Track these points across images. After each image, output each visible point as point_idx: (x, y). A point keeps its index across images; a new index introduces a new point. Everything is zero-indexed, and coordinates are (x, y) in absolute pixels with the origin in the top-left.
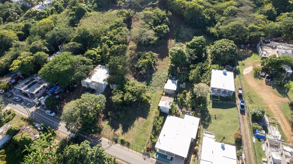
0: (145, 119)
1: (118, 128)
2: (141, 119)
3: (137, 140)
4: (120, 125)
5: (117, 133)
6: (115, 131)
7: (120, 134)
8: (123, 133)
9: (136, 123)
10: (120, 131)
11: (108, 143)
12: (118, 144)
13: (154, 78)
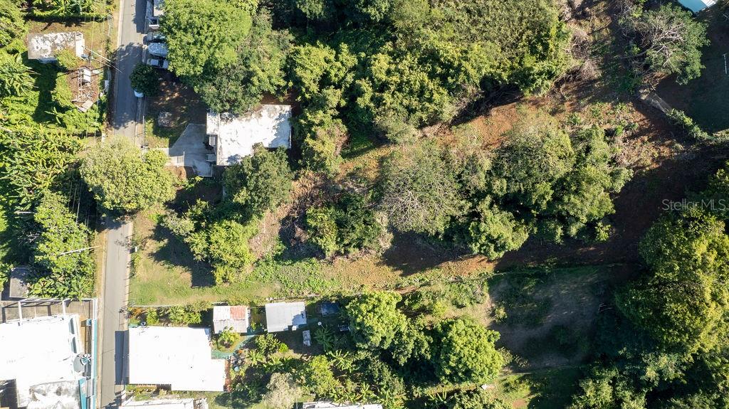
0: (191, 284)
1: (159, 240)
2: (188, 276)
3: (146, 286)
4: (166, 241)
5: (149, 242)
6: (150, 238)
7: (149, 251)
8: (152, 254)
9: (178, 270)
10: (153, 246)
11: (127, 237)
12: (130, 255)
13: (303, 264)
